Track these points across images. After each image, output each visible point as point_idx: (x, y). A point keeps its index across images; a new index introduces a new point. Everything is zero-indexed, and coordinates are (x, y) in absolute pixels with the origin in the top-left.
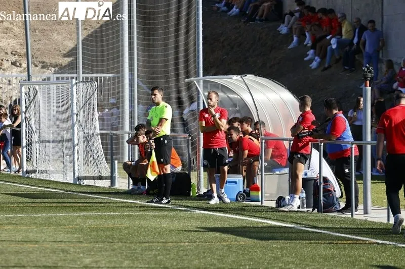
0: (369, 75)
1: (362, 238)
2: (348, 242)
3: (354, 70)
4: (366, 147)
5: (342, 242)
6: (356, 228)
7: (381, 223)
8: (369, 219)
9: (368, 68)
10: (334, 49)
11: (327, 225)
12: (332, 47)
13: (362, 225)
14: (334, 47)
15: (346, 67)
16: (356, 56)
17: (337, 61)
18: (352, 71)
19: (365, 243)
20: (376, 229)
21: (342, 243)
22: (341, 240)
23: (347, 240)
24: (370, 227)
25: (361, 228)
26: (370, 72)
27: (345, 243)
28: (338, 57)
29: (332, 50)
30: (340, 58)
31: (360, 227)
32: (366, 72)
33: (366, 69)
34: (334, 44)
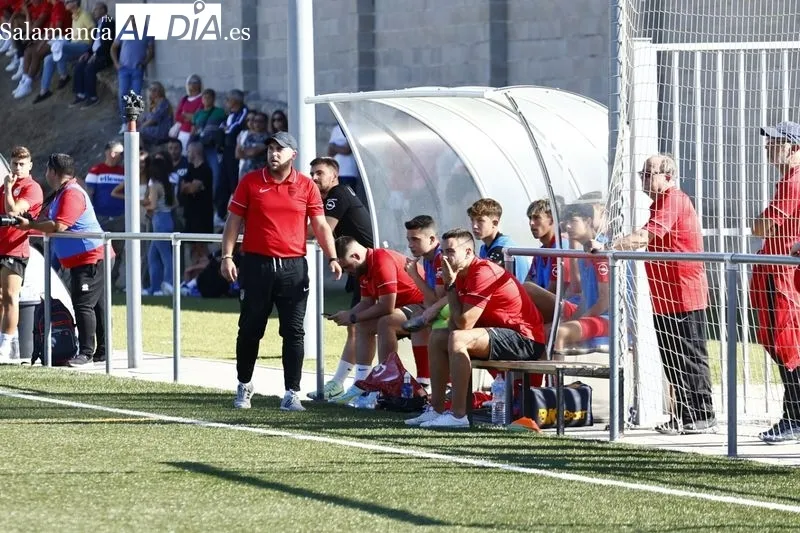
0: (136, 110)
1: (131, 413)
2: (108, 420)
3: (95, 101)
4: (131, 244)
5: (97, 420)
6: (118, 394)
7: (162, 385)
8: (139, 377)
9: (133, 98)
10: (56, 63)
11: (63, 389)
12: (52, 59)
13: (128, 388)
14: (57, 57)
15: (80, 95)
16: (98, 75)
17: (63, 84)
18: (90, 103)
19: (139, 423)
20: (155, 394)
21: (98, 423)
22: (94, 417)
23: (106, 417)
24: (143, 391)
25: (127, 394)
26: (137, 104)
27: (102, 422)
28: (63, 77)
29: (53, 64)
30: (68, 78)
31: (124, 391)
32: (130, 105)
33: (130, 99)
34: (58, 52)
